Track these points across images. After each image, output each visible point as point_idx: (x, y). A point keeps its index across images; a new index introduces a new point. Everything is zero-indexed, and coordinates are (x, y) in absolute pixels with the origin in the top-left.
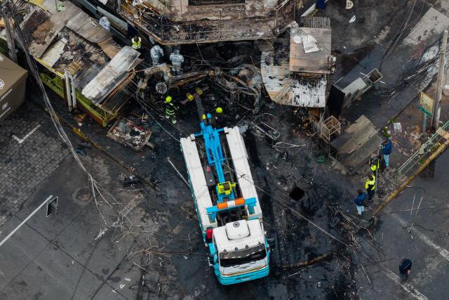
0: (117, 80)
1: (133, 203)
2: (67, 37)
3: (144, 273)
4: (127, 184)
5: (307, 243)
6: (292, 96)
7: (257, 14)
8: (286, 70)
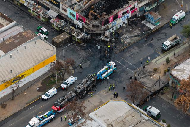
2: (76, 32)
3: (84, 58)
4: (82, 50)
6: (105, 39)
7: (101, 30)
8: (104, 37)
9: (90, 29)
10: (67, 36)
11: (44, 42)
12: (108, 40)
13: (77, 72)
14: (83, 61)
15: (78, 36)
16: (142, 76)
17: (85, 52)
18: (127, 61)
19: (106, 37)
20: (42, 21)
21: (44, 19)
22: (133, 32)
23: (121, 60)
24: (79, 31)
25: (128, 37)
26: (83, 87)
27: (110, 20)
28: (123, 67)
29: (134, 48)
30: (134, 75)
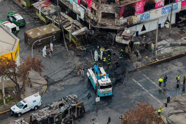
0: (81, 33)
1: (77, 59)
2: (73, 25)
3: (74, 69)
4: (77, 56)
5: (115, 71)
6: (121, 41)
7: (118, 24)
8: (122, 37)
9: (98, 21)
10: (53, 30)
11: (3, 30)
12: (127, 42)
13: (52, 90)
14: (70, 74)
15: (73, 31)
16: (176, 111)
17: (80, 61)
18: (154, 83)
19: (124, 38)
20: (23, 6)
21: (25, 3)
22: (181, 38)
23: (144, 80)
24: (79, 24)
25: (169, 44)
26: (49, 113)
27: (138, 7)
28: (144, 93)
29: (176, 64)
30: (161, 107)
